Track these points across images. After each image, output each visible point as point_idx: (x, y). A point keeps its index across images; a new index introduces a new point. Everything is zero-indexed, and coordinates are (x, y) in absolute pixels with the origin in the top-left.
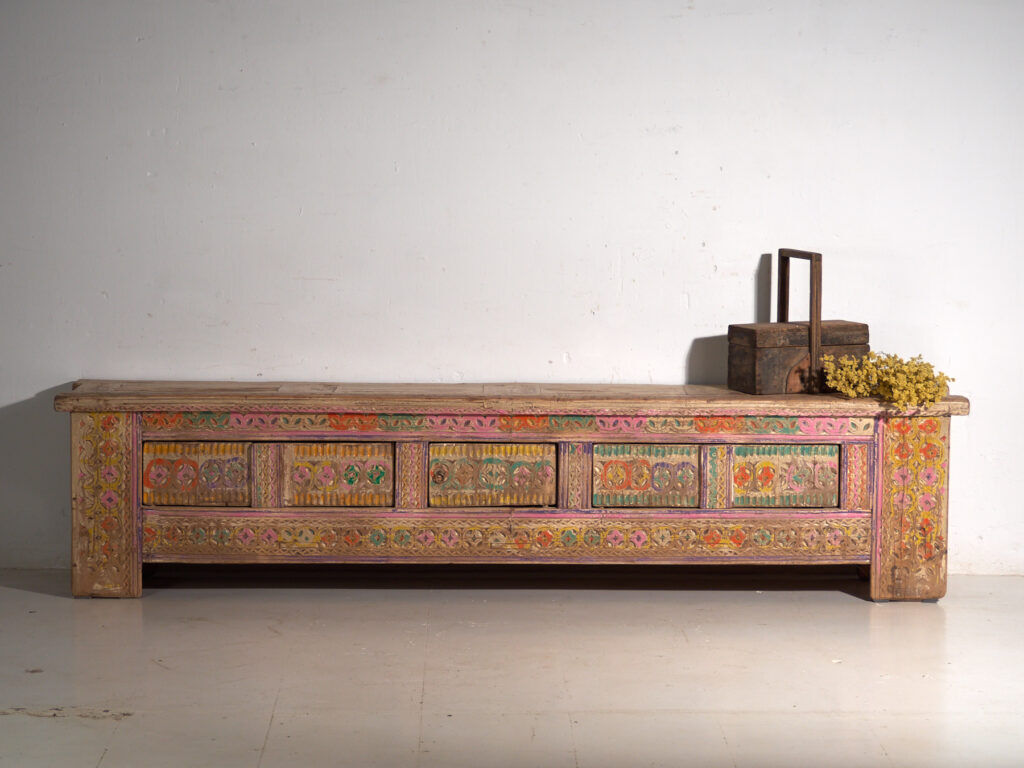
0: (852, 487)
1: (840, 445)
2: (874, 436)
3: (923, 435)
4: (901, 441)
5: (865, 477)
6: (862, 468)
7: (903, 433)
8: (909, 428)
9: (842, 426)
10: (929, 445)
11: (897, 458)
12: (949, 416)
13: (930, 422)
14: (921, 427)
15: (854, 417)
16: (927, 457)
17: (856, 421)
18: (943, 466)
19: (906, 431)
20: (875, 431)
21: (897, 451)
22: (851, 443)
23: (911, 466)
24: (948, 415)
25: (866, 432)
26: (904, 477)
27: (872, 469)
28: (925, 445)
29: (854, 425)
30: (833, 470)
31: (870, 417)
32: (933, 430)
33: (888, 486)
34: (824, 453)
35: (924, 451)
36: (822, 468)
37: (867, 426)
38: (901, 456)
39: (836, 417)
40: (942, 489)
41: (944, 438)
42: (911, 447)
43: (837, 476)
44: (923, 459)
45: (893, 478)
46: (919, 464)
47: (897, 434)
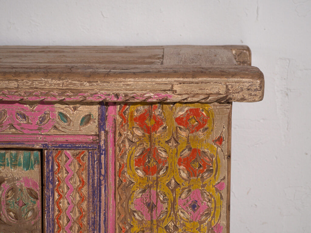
0: (64, 221)
1: (41, 151)
2: (99, 136)
3: (183, 134)
4: (147, 145)
5: (84, 205)
6: (79, 189)
7: (149, 130)
8: (158, 123)
9: (43, 119)
10: (195, 152)
11: (140, 173)
12: (229, 102)
13: (196, 113)
14: (179, 120)
15: (62, 102)
16: (192, 173)
17: (68, 110)
18: (219, 188)
19: (155, 128)
20: (101, 126)
21: (139, 162)
22: (62, 147)
23: (163, 188)
24: (227, 101)
25: (85, 130)
26: (151, 207)
27: (96, 192)
28: (187, 153)
29: (63, 117)
30: (31, 193)
31: (92, 103)
32: (202, 125)
33: (124, 221)
34: (15, 164)
35: (186, 162)
36: (12, 189)
37: (87, 119)
38: (146, 171)
39: (32, 104)
40: (218, 226)
41: (220, 140)
42: (163, 154)
43: (39, 202)
44: (184, 175)
45: (132, 207)
46: (177, 185)
47: (139, 133)
